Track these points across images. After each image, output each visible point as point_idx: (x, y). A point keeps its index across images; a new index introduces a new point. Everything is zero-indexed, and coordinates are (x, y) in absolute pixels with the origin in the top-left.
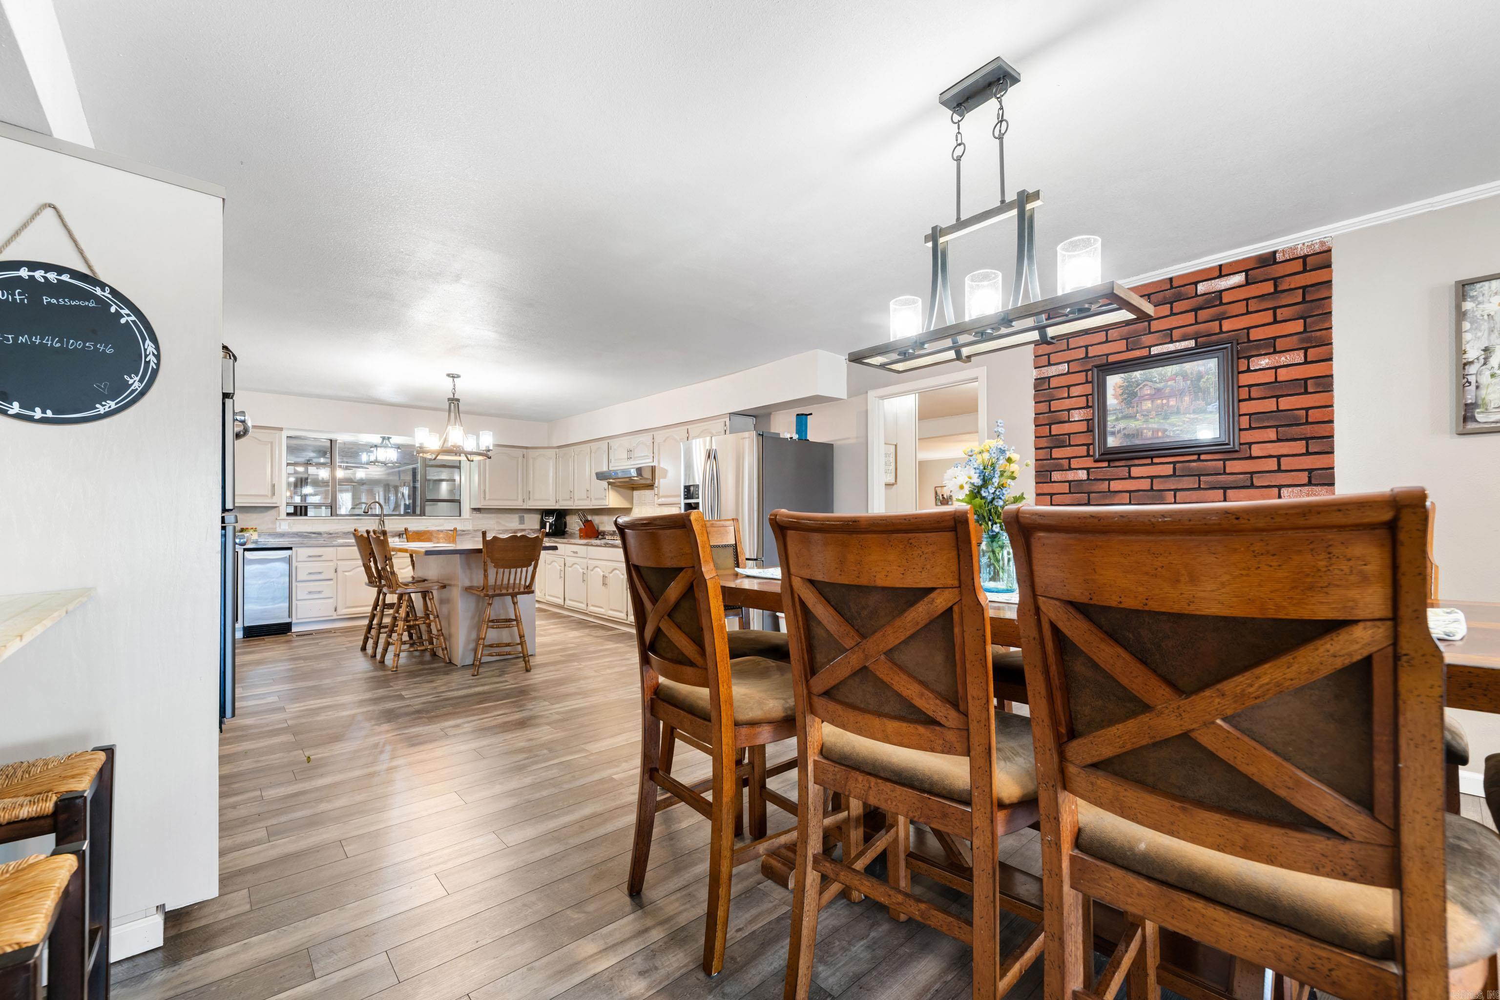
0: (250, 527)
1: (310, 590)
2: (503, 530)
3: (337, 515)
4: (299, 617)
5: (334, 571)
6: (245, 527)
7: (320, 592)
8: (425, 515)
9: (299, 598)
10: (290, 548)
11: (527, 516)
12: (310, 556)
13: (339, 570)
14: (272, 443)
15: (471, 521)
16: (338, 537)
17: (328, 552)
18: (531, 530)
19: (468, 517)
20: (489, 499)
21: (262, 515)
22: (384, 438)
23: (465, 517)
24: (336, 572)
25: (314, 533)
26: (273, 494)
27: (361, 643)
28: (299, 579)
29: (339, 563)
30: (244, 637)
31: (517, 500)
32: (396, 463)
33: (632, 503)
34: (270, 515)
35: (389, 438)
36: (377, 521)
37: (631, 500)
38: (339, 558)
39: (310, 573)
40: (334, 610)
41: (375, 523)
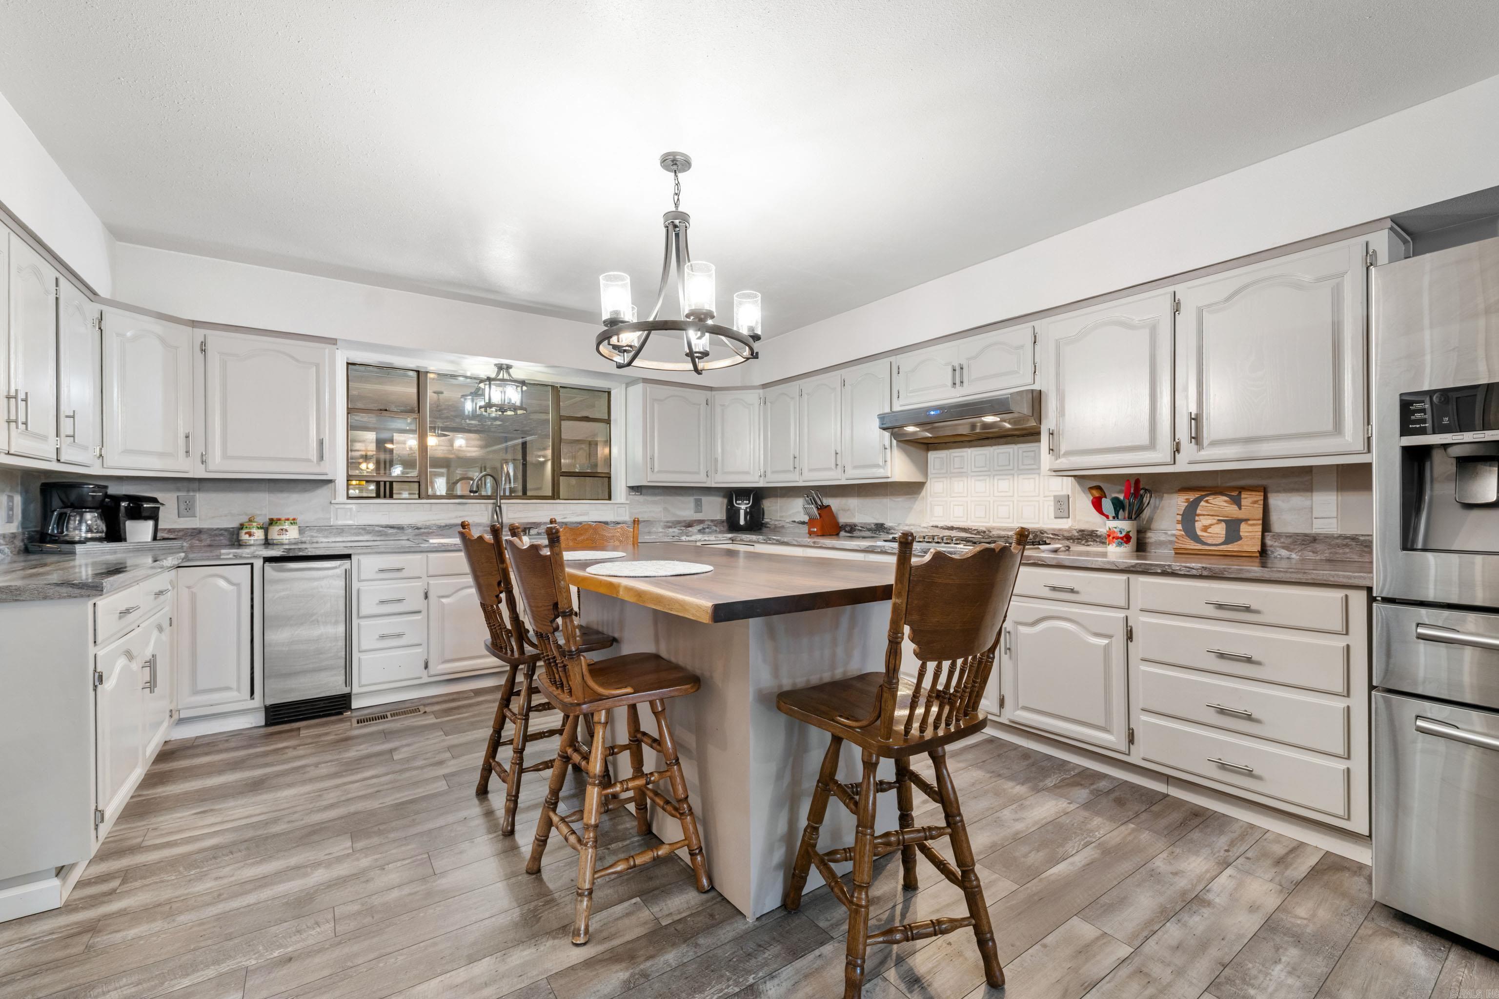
0: (283, 518)
1: (382, 633)
2: (673, 522)
3: (429, 497)
4: (363, 683)
5: (422, 596)
6: (275, 517)
7: (399, 635)
8: (559, 498)
9: (363, 648)
10: (348, 557)
11: (706, 500)
12: (382, 571)
13: (430, 595)
14: (317, 366)
15: (627, 506)
16: (429, 534)
17: (413, 562)
18: (712, 521)
19: (623, 500)
20: (659, 472)
21: (307, 496)
22: (500, 367)
23: (618, 501)
24: (426, 597)
25: (392, 527)
26: (321, 457)
27: (476, 777)
28: (364, 612)
29: (432, 581)
30: (268, 724)
31: (698, 473)
32: (521, 408)
33: (925, 473)
34: (320, 495)
35: (509, 367)
36: (490, 507)
37: (923, 467)
38: (431, 573)
39: (382, 602)
40: (423, 666)
41: (487, 510)
